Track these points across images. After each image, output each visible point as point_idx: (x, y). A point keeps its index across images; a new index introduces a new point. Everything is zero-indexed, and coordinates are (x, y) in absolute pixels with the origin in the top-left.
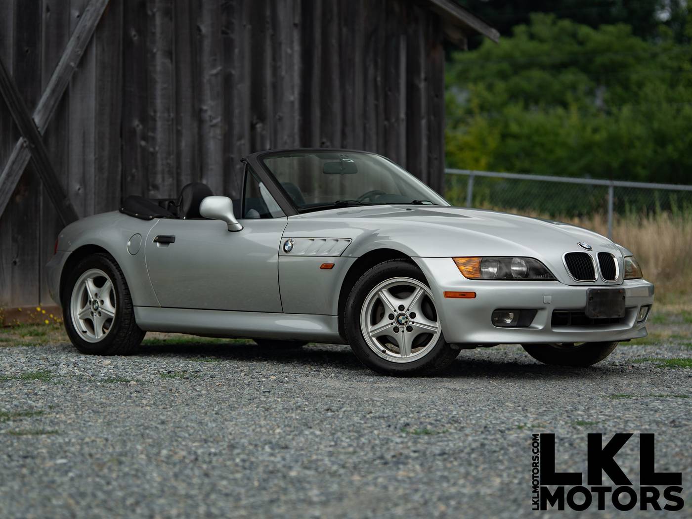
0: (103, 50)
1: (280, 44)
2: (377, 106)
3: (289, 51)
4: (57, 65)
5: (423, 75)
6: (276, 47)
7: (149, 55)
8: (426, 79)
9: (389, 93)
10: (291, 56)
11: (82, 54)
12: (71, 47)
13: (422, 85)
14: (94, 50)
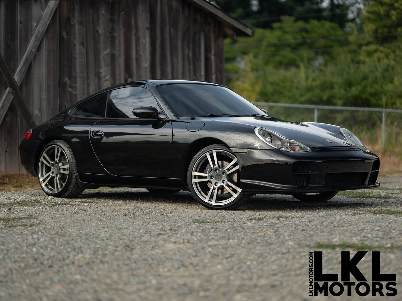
0: (49, 43)
1: (140, 38)
2: (189, 69)
3: (144, 41)
4: (26, 51)
7: (72, 45)
8: (215, 54)
9: (196, 62)
10: (145, 44)
11: (38, 45)
12: (32, 42)
13: (213, 58)
14: (45, 43)
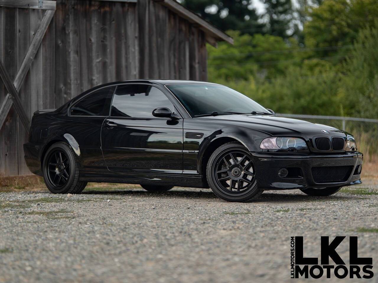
0: (46, 51)
1: (129, 46)
2: (175, 76)
3: (133, 50)
4: (24, 58)
5: (197, 61)
6: (127, 47)
7: (67, 53)
8: (199, 63)
9: (181, 70)
10: (134, 53)
11: (36, 53)
12: (31, 50)
13: (197, 66)
